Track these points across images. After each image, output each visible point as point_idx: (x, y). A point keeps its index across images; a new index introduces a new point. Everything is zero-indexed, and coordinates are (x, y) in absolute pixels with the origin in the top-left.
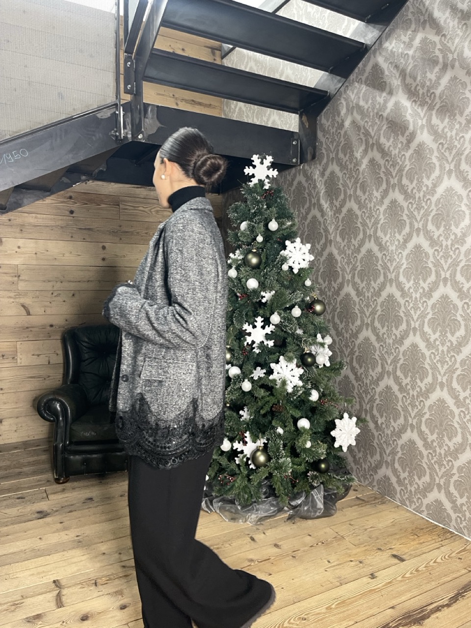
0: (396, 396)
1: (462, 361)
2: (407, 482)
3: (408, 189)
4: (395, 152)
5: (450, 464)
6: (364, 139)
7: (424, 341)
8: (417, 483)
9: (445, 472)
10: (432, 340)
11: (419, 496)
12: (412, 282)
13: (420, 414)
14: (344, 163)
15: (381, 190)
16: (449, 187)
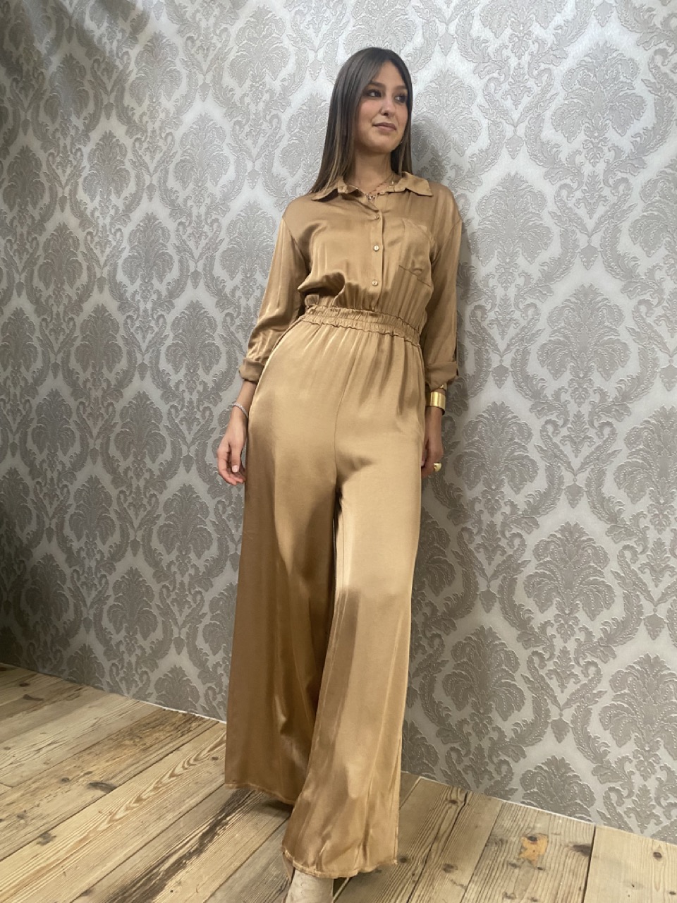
0: (106, 494)
1: (221, 415)
2: (122, 648)
3: (133, 114)
4: (110, 46)
5: (199, 597)
6: (54, 19)
7: (158, 386)
8: (141, 647)
9: (190, 613)
10: (172, 384)
11: (144, 669)
12: (139, 282)
13: (148, 521)
14: (14, 60)
15: (85, 114)
16: (203, 115)
